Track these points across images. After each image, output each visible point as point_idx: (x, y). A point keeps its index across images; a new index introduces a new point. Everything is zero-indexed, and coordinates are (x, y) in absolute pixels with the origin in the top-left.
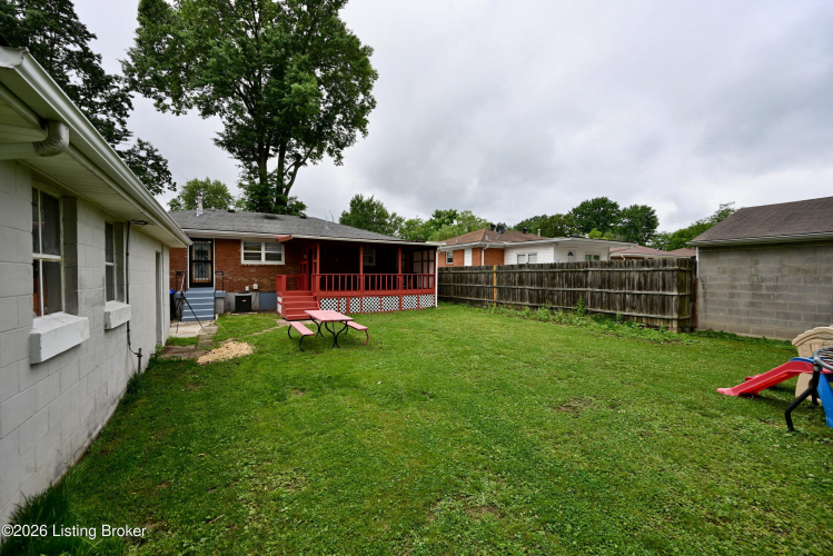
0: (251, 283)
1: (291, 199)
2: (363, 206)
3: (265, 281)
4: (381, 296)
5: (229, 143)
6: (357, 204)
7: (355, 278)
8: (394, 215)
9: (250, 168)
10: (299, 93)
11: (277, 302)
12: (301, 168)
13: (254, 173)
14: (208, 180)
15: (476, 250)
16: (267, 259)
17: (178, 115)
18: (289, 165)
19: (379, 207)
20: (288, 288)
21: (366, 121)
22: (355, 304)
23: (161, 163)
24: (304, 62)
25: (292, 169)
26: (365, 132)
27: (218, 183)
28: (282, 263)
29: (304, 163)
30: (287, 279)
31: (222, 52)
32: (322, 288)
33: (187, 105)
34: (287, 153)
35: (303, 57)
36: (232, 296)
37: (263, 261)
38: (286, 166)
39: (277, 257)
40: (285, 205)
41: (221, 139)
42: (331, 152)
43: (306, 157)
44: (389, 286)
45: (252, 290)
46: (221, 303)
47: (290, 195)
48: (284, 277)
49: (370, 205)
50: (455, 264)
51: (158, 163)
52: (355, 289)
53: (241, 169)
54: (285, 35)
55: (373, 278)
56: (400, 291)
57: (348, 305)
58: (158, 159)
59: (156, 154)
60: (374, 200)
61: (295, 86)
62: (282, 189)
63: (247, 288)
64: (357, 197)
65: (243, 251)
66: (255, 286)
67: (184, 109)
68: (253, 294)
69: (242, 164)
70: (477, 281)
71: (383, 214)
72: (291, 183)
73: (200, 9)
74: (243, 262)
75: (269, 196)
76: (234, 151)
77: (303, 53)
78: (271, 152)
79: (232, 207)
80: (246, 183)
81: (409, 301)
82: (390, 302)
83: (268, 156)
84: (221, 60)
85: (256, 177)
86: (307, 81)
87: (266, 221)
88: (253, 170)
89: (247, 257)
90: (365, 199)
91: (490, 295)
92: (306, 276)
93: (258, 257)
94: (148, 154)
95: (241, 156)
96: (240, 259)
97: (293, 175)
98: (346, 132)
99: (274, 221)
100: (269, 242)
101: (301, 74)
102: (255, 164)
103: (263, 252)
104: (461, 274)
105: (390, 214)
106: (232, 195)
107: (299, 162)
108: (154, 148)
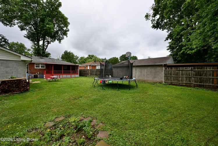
0: (37, 72)
1: (47, 52)
2: (67, 53)
3: (41, 72)
4: (67, 75)
5: (28, 37)
6: (66, 53)
7: (61, 71)
8: (76, 56)
9: (35, 43)
10: (48, 27)
11: (44, 76)
12: (49, 44)
13: (36, 45)
14: (18, 42)
15: (90, 66)
16: (41, 67)
17: (11, 27)
18: (46, 43)
19: (72, 54)
20: (46, 73)
21: (67, 34)
22: (61, 76)
23: (6, 40)
24: (50, 20)
25: (47, 45)
26: (67, 36)
27: (21, 44)
28: (45, 68)
29: (50, 43)
30: (46, 72)
31: (27, 15)
32: (54, 73)
33: (14, 24)
34: (45, 40)
35: (50, 19)
36: (33, 75)
37: (40, 68)
38: (45, 44)
39: (44, 67)
40: (45, 53)
41: (26, 36)
42: (58, 40)
43: (51, 42)
44: (69, 73)
45: (37, 74)
46: (31, 76)
47: (46, 51)
48: (45, 71)
49: (70, 53)
50: (86, 69)
51: (5, 41)
52: (61, 73)
53: (32, 44)
54: (45, 13)
55: (65, 71)
56: (71, 74)
57: (60, 77)
58: (5, 39)
59: (5, 38)
60: (71, 52)
61: (48, 26)
62: (44, 49)
63: (36, 73)
64: (66, 51)
65: (35, 66)
66: (38, 73)
67: (13, 25)
68: (38, 75)
69: (32, 42)
70: (87, 72)
71: (73, 55)
72: (46, 48)
73: (20, 4)
74: (35, 68)
75: (40, 51)
76: (30, 39)
77: (50, 17)
78: (40, 40)
79: (26, 51)
80: (34, 47)
81: (73, 76)
82: (69, 76)
83: (39, 40)
84: (26, 17)
85: (36, 46)
86: (51, 24)
87: (41, 59)
88: (35, 44)
89: (36, 67)
90: (68, 52)
91: (89, 75)
92: (50, 71)
93: (39, 67)
94: (2, 38)
95: (32, 40)
96: (34, 67)
97: (47, 46)
98: (62, 36)
99: (43, 59)
100: (41, 64)
101: (49, 23)
102: (36, 43)
103: (40, 66)
104: (84, 71)
105: (75, 55)
106: (26, 47)
107: (49, 43)
108: (4, 36)
